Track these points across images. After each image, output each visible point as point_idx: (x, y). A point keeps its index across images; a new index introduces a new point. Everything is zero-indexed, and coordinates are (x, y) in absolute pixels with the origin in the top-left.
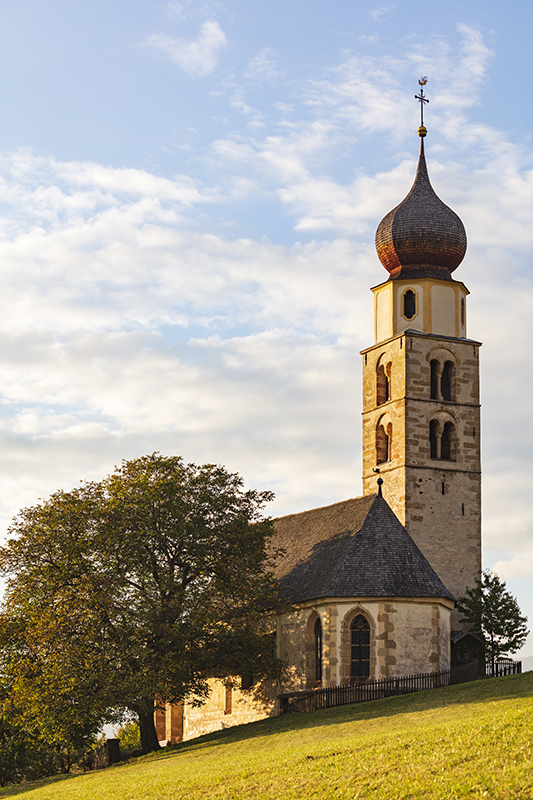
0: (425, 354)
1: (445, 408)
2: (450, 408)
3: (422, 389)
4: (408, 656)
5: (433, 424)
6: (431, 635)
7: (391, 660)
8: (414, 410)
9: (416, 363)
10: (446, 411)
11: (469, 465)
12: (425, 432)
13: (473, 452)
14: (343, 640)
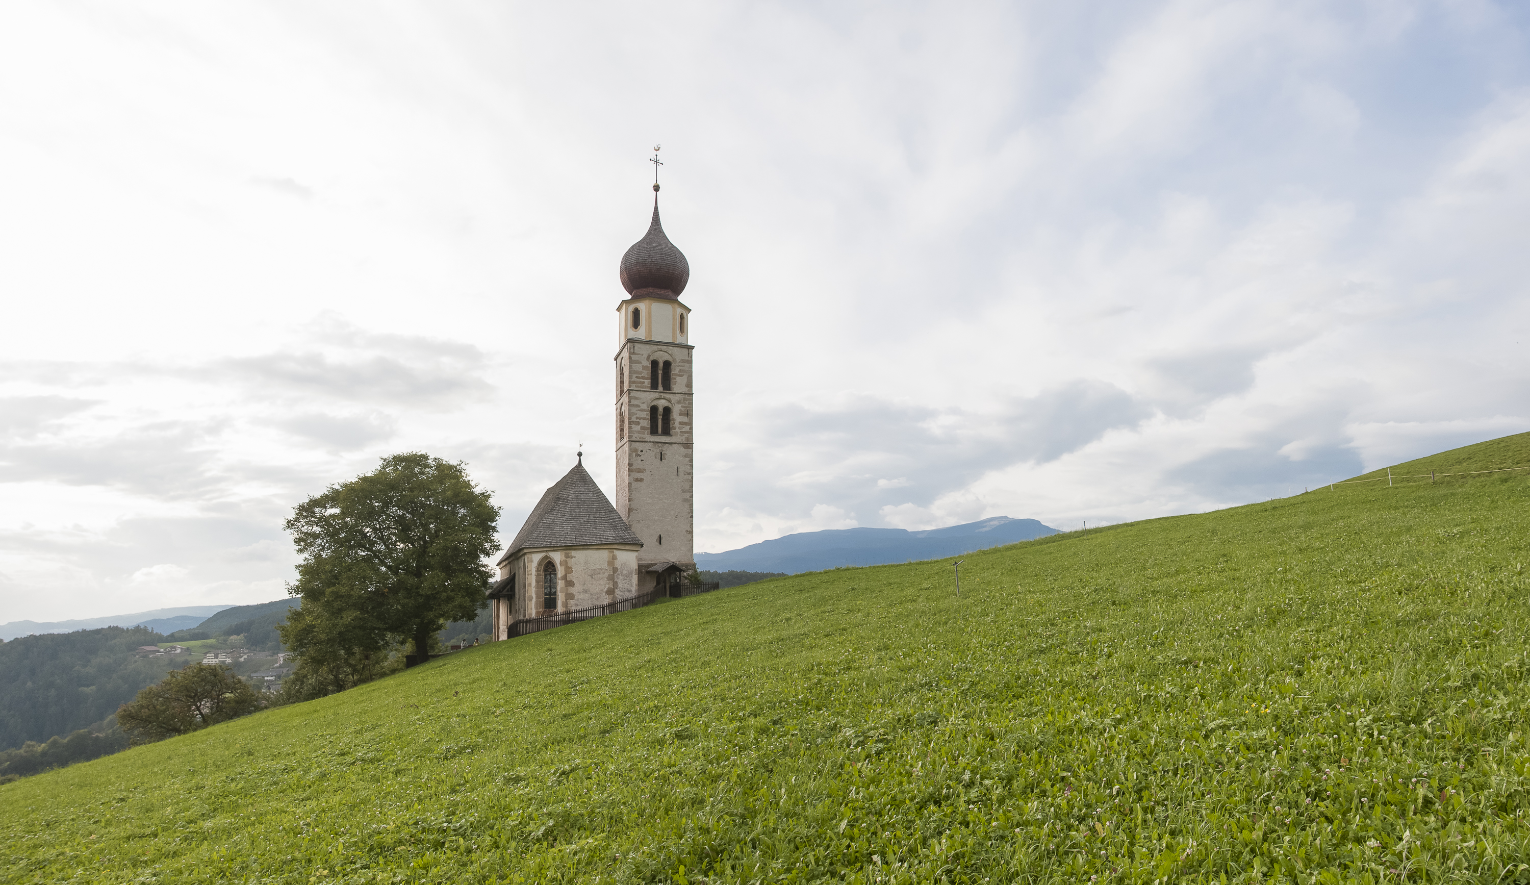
0: (645, 356)
1: (663, 395)
2: (667, 396)
3: (644, 383)
4: (586, 591)
5: (654, 409)
6: (607, 574)
7: (570, 596)
8: (636, 398)
9: (638, 362)
10: (664, 399)
11: (683, 438)
12: (646, 415)
13: (687, 428)
14: (537, 582)
